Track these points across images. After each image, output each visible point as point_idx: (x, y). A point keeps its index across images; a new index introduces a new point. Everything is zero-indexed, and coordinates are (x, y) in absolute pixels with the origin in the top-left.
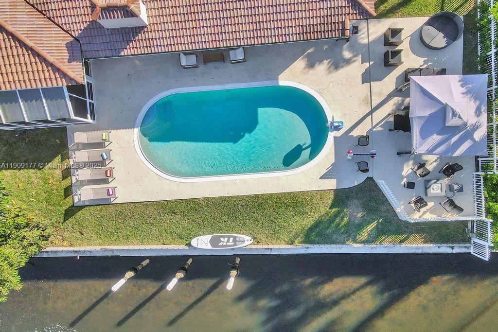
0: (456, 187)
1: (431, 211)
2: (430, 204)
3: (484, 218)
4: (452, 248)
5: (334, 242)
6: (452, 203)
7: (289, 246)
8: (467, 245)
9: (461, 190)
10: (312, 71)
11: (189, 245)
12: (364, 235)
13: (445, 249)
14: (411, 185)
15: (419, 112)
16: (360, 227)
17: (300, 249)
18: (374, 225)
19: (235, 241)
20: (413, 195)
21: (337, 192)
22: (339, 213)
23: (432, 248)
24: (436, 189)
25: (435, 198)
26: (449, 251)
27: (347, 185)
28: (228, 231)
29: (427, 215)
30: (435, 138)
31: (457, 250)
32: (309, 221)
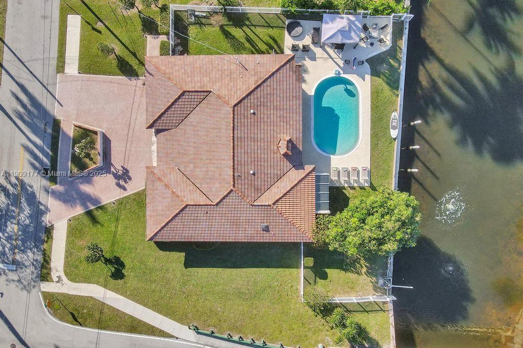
0: (374, 26)
1: (386, 36)
2: (382, 37)
3: (392, 16)
4: (406, 28)
5: (399, 78)
6: (382, 28)
7: (399, 97)
8: (405, 22)
9: (376, 25)
10: (308, 81)
11: (395, 139)
12: (396, 65)
13: (406, 32)
14: (372, 44)
15: (339, 40)
16: (391, 66)
17: (401, 92)
18: (391, 60)
19: (395, 119)
20: (377, 44)
21: (372, 75)
22: (383, 74)
23: (405, 37)
24: (375, 34)
25: (379, 34)
26: (407, 30)
27: (369, 70)
28: (389, 122)
29: (388, 38)
30: (353, 34)
31: (407, 26)
32: (386, 88)
